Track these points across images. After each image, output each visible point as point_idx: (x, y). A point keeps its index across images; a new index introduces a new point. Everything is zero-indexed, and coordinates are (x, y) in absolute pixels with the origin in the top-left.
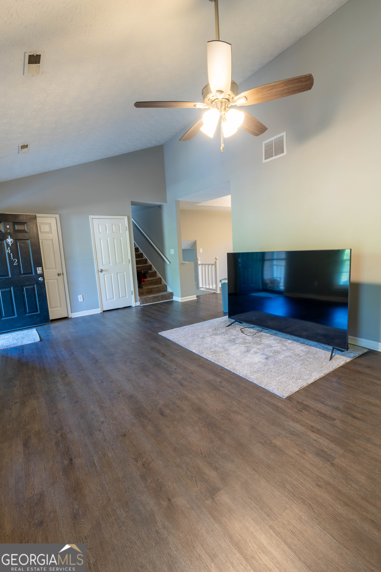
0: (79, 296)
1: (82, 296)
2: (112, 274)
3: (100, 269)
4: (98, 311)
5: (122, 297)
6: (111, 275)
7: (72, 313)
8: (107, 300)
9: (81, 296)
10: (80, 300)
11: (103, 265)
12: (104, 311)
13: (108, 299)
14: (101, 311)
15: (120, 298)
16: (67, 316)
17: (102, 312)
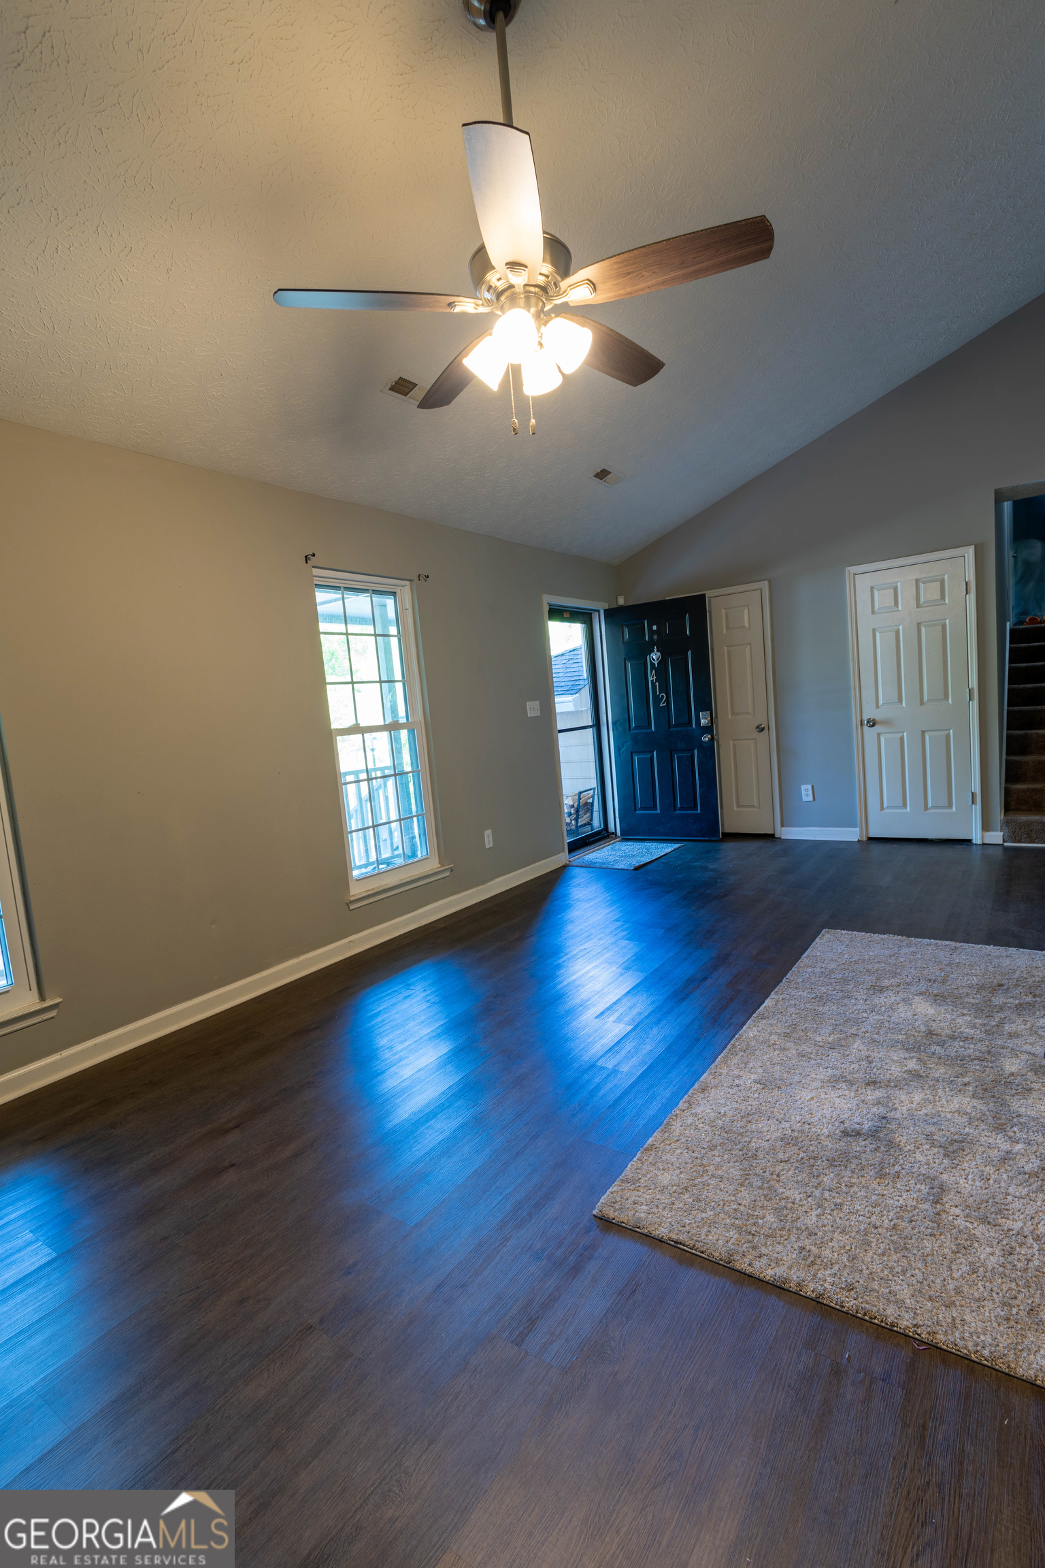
0: (803, 787)
1: (812, 786)
2: (905, 734)
3: (865, 718)
4: (851, 835)
5: (933, 807)
6: (900, 735)
7: (782, 826)
8: (882, 809)
9: (809, 787)
10: (805, 798)
11: (877, 706)
12: (870, 839)
13: (885, 805)
14: (861, 836)
15: (926, 808)
16: (771, 832)
17: (864, 839)
